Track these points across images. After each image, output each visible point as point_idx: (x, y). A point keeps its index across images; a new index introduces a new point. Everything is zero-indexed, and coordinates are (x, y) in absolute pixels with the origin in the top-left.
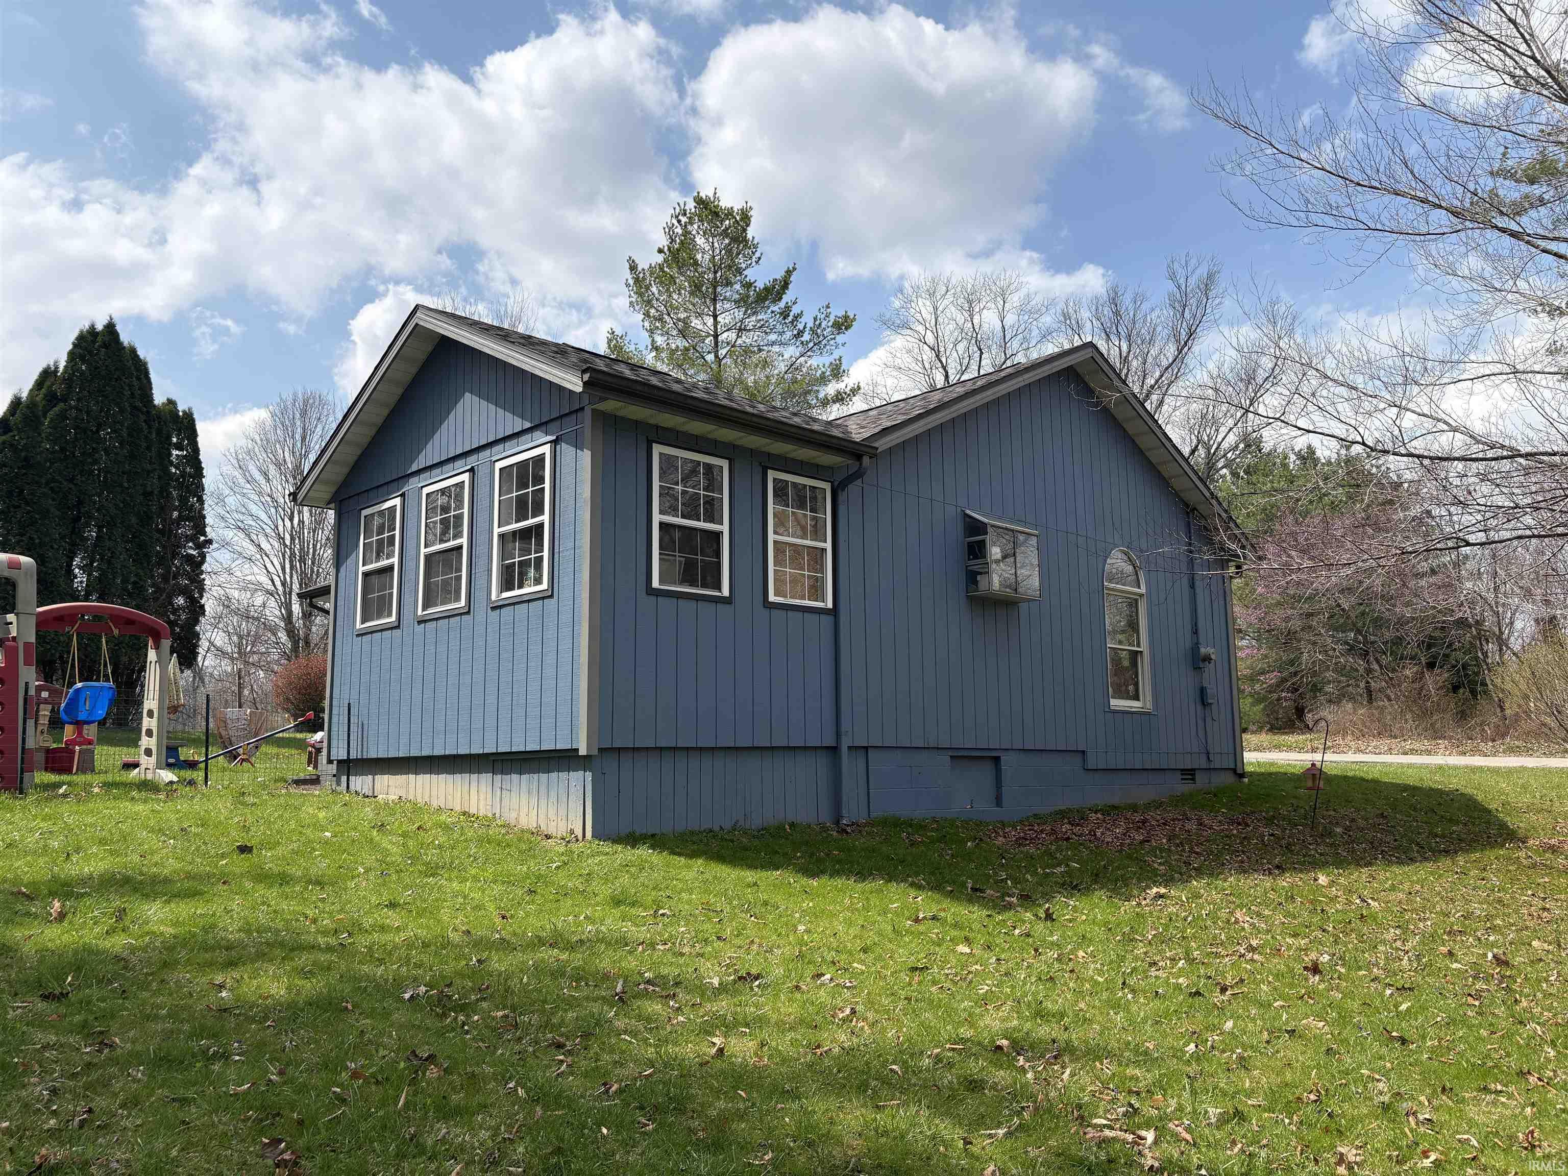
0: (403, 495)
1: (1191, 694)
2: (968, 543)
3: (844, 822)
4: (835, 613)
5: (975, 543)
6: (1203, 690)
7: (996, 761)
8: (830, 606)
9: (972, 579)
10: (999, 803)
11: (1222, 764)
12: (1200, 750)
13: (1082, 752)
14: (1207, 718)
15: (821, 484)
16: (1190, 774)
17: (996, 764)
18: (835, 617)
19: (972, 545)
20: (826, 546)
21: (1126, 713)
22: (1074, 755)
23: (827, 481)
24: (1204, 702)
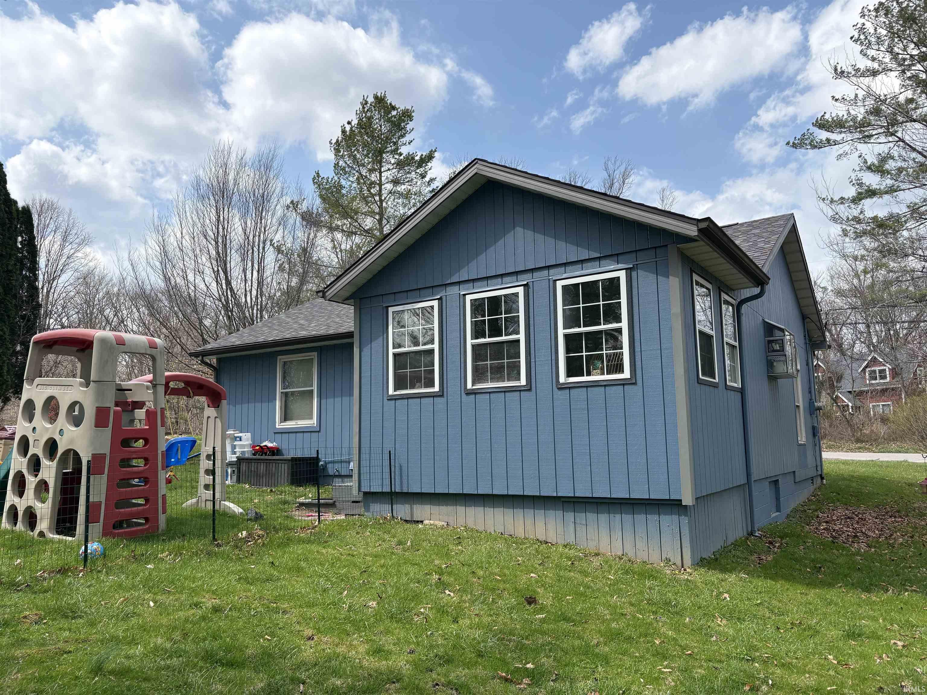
0: (440, 299)
1: (810, 431)
2: (768, 341)
3: (757, 534)
4: (742, 391)
5: (772, 341)
6: (814, 428)
7: (776, 482)
8: (740, 386)
9: (770, 365)
10: (778, 509)
11: (819, 473)
12: (815, 465)
13: (794, 472)
14: (815, 445)
15: (733, 302)
16: (812, 480)
17: (776, 485)
18: (742, 393)
19: (770, 342)
20: (737, 344)
21: (801, 445)
22: (792, 475)
23: (735, 300)
24: (814, 435)
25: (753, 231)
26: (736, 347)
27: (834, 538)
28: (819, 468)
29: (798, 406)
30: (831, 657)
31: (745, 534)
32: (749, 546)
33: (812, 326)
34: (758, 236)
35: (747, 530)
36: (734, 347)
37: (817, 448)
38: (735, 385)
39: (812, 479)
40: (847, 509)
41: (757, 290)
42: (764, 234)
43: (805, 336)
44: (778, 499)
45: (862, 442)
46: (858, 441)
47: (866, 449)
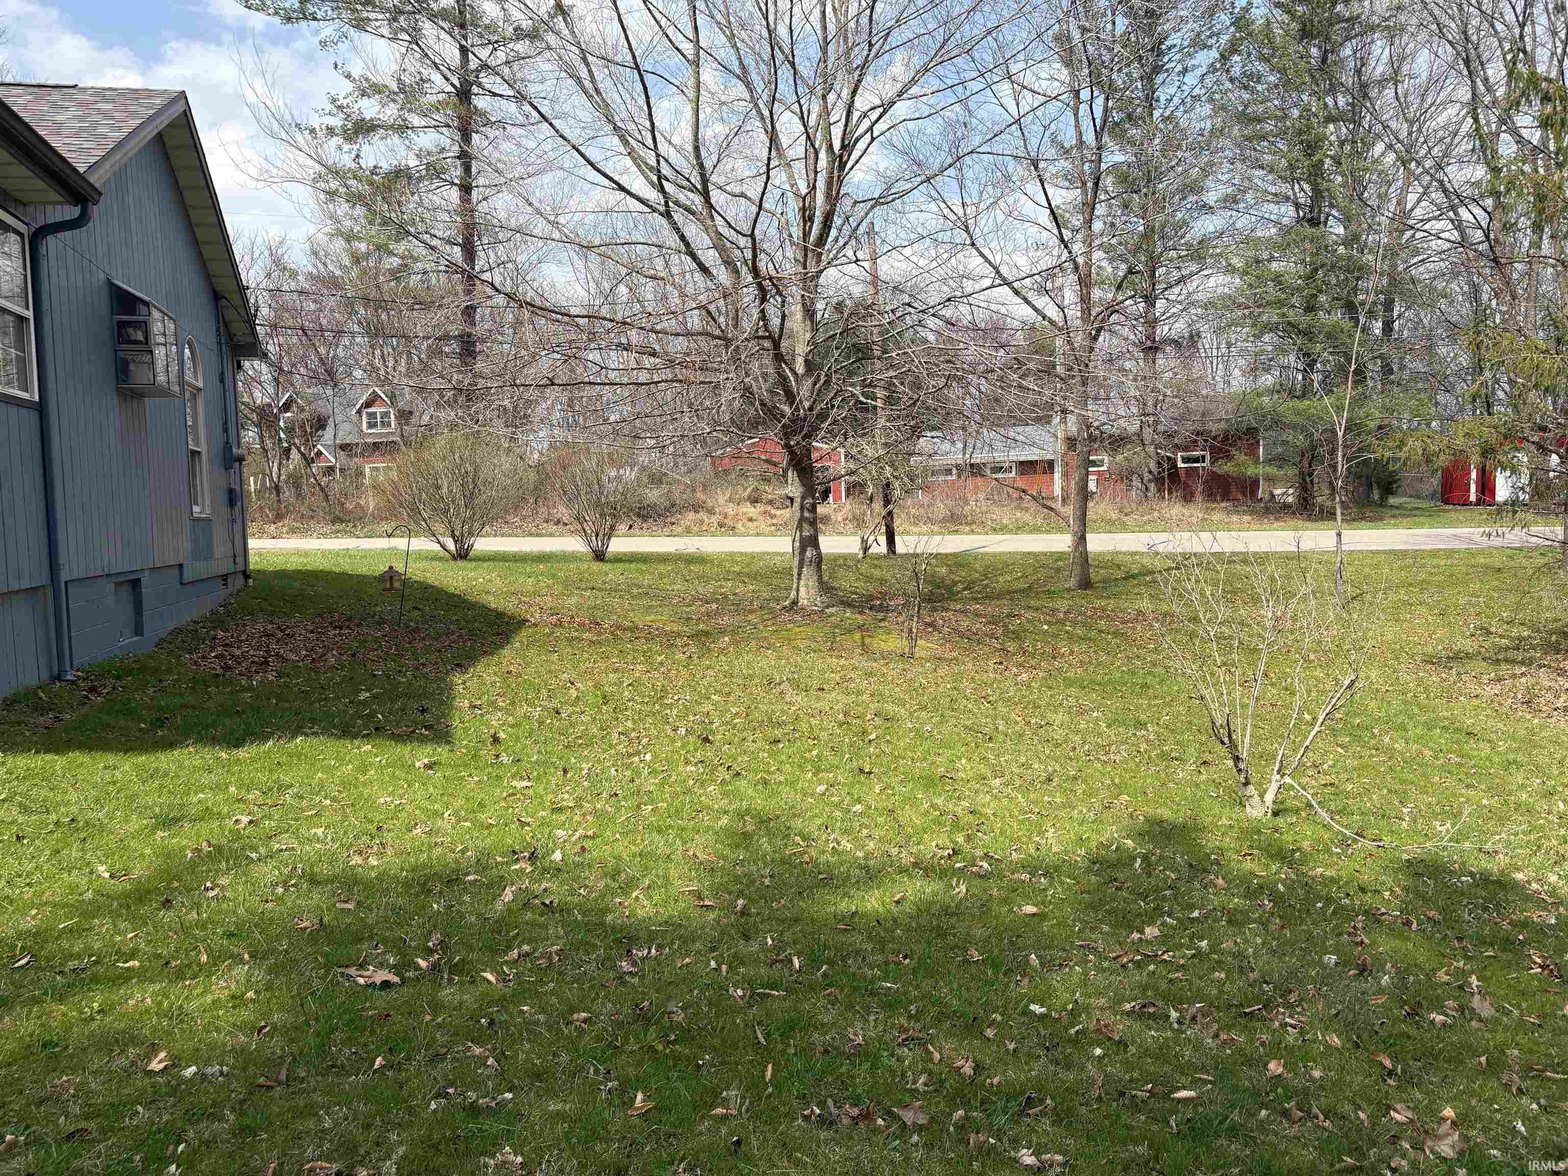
1: (223, 497)
2: (118, 322)
3: (69, 677)
4: (41, 408)
5: (130, 324)
6: (231, 491)
7: (135, 584)
8: (37, 398)
9: (122, 370)
10: (138, 630)
11: (240, 567)
12: (230, 554)
13: (181, 566)
14: (234, 521)
15: (22, 228)
16: (225, 580)
17: (134, 588)
18: (41, 413)
19: (121, 325)
20: (29, 314)
21: (198, 520)
22: (177, 571)
23: (26, 224)
24: (232, 503)
25: (100, 105)
26: (27, 319)
27: (227, 668)
28: (240, 560)
29: (195, 454)
30: (101, 868)
31: (45, 676)
32: (41, 699)
33: (231, 315)
34: (106, 115)
35: (51, 668)
36: (22, 319)
37: (238, 527)
38: (25, 395)
39: (225, 578)
40: (271, 622)
41: (73, 212)
42: (116, 114)
43: (218, 330)
44: (138, 610)
45: (342, 521)
46: (337, 520)
47: (346, 532)
